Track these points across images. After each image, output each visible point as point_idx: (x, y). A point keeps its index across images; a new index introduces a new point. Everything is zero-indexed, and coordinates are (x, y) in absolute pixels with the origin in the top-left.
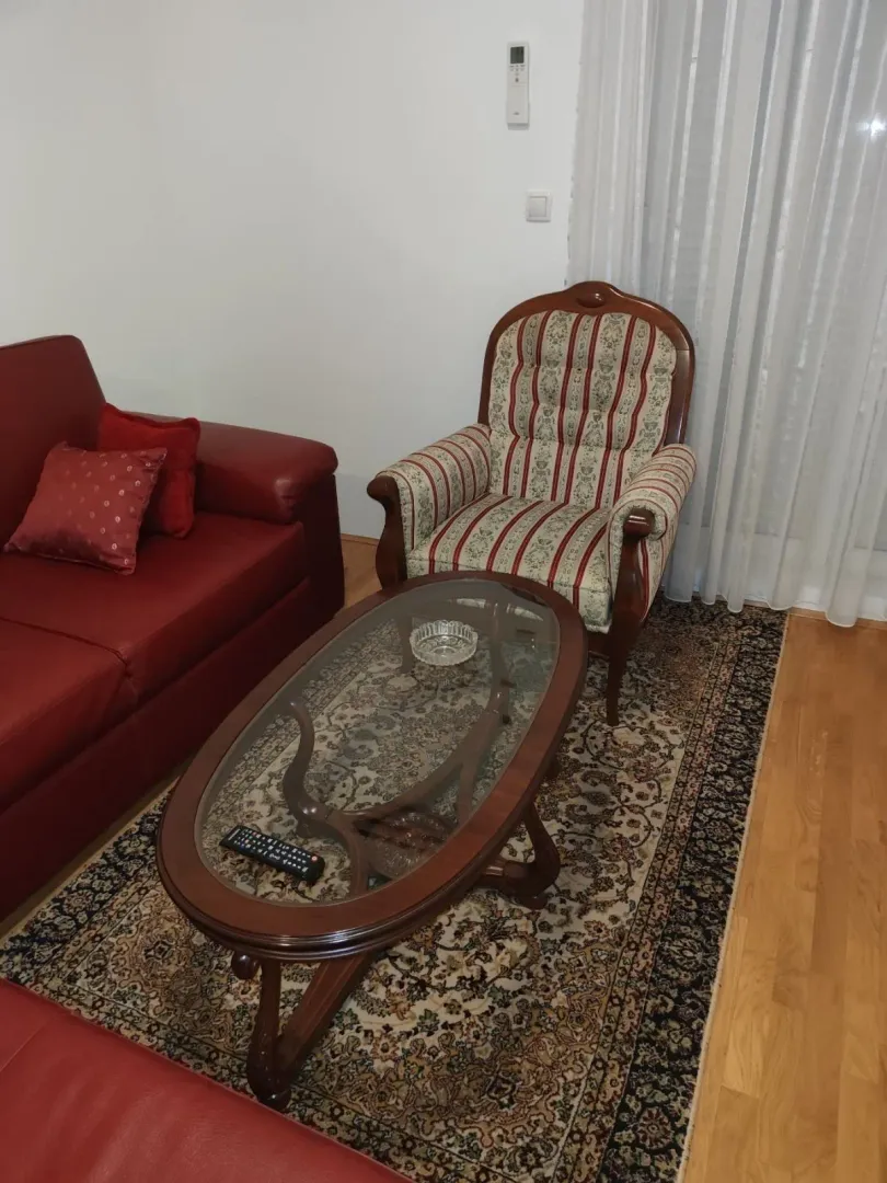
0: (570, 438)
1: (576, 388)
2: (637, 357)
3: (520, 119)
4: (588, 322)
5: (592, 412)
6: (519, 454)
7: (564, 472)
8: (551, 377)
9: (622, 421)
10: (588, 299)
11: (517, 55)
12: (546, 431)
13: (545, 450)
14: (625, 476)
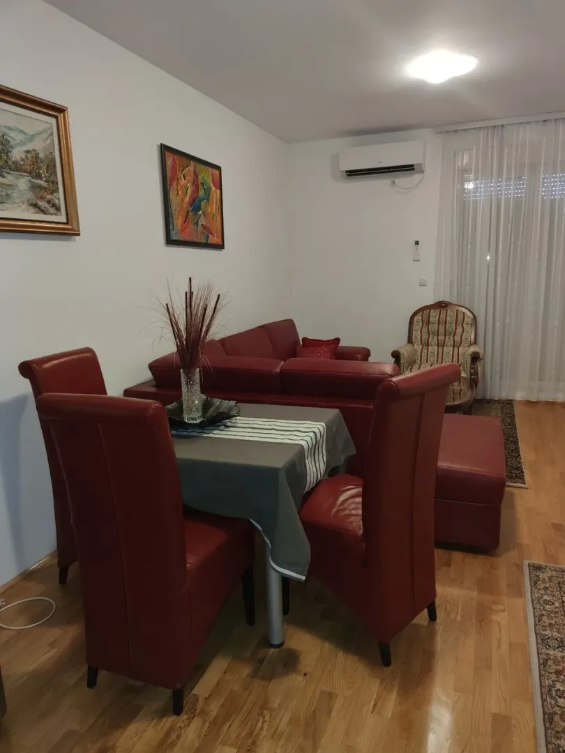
0: (441, 345)
1: (442, 330)
2: (459, 320)
3: (416, 259)
4: (443, 312)
5: (447, 337)
6: (425, 351)
7: (440, 355)
8: (434, 327)
9: (457, 338)
10: (441, 305)
11: (417, 243)
12: (433, 343)
13: (433, 349)
14: (460, 354)
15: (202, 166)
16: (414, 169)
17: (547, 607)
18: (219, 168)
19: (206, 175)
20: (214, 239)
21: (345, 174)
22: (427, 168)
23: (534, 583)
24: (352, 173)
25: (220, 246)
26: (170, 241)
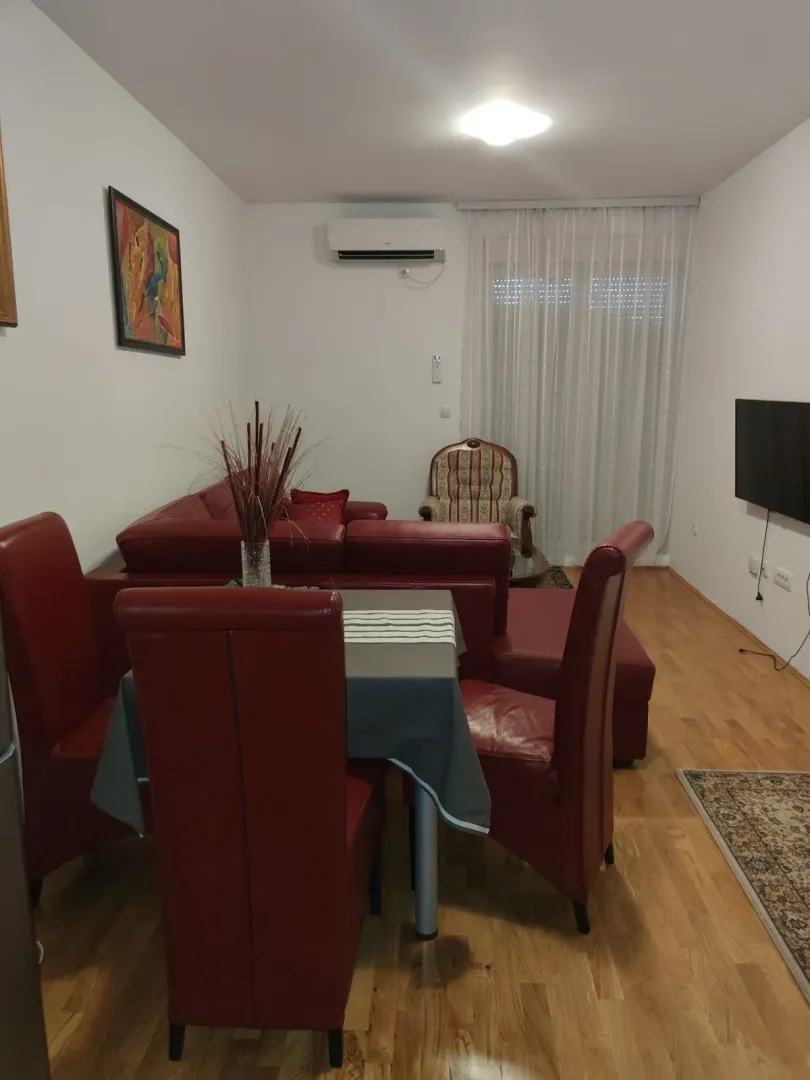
0: (475, 497)
1: (475, 477)
2: (497, 464)
3: (437, 380)
4: (476, 454)
5: (482, 487)
6: (454, 506)
7: (475, 511)
8: (464, 474)
12: (464, 495)
13: (465, 503)
14: (500, 509)
15: (158, 228)
16: (432, 257)
17: (730, 822)
18: (175, 232)
19: (162, 241)
20: (174, 341)
21: (337, 255)
22: (448, 256)
23: (702, 795)
24: (347, 255)
25: (179, 351)
26: (122, 341)
